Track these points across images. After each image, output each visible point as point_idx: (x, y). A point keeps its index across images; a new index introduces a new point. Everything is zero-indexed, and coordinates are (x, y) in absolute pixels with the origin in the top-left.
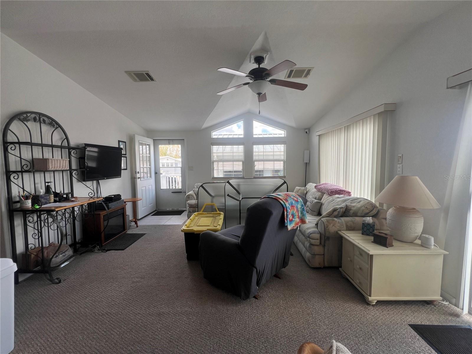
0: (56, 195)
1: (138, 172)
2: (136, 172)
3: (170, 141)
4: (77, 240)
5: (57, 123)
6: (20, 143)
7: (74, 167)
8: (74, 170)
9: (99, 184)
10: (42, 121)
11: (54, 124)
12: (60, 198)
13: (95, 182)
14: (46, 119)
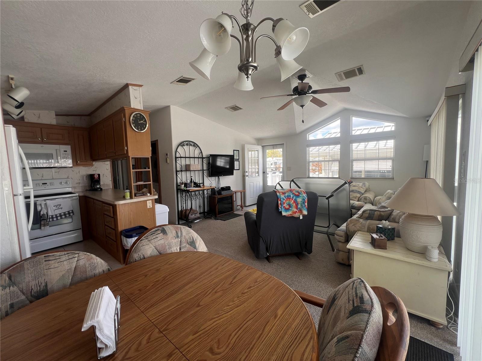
0: (195, 183)
1: (247, 171)
2: (245, 171)
3: (274, 146)
4: (206, 211)
5: (197, 145)
6: (181, 157)
7: (205, 168)
8: (205, 170)
9: (219, 179)
10: (190, 145)
11: (195, 145)
12: (196, 185)
13: (217, 177)
14: (192, 144)
